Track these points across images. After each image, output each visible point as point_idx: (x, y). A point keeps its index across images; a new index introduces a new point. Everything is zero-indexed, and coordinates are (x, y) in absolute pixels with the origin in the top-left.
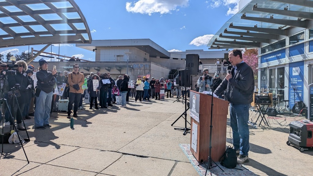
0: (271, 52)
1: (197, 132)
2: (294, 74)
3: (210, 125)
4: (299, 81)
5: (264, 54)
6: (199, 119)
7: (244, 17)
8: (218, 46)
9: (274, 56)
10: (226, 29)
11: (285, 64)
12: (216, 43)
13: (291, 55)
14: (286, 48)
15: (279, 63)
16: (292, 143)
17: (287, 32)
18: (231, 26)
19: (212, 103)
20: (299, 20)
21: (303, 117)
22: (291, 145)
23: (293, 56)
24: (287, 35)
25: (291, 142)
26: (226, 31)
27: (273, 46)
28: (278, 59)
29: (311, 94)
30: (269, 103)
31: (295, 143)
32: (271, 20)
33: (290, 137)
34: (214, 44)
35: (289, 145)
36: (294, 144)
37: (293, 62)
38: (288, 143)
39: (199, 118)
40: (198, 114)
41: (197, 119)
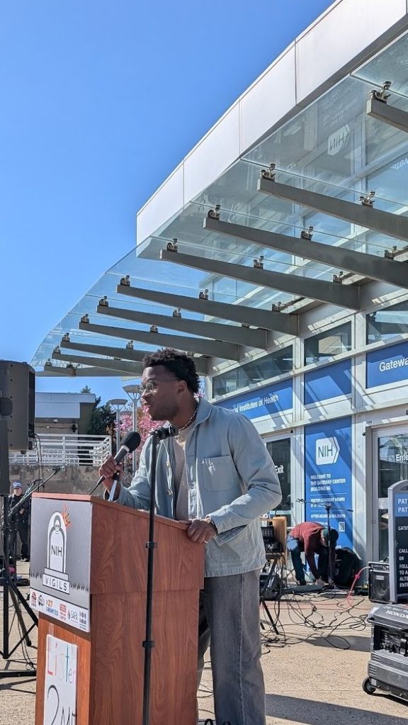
0: (247, 389)
1: (73, 678)
2: (320, 461)
3: (144, 639)
4: (336, 481)
5: (224, 397)
6: (87, 619)
7: (172, 254)
8: (70, 366)
9: (254, 405)
10: (87, 315)
11: (292, 430)
12: (65, 351)
13: (314, 398)
14: (295, 376)
15: (275, 426)
16: (382, 685)
17: (294, 323)
18: (125, 287)
19: (151, 539)
20: (338, 281)
21: (360, 598)
22: (377, 691)
23: (324, 402)
24: (297, 334)
25: (378, 681)
26: (104, 307)
27: (252, 371)
28: (270, 413)
29: (396, 516)
30: (274, 550)
31: (397, 685)
32: (257, 275)
33: (375, 663)
34: (57, 355)
35: (371, 692)
36: (393, 688)
37: (322, 419)
38: (369, 687)
39: (87, 612)
40: (84, 596)
41: (78, 617)
